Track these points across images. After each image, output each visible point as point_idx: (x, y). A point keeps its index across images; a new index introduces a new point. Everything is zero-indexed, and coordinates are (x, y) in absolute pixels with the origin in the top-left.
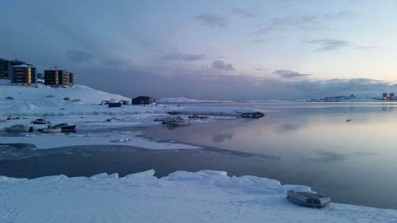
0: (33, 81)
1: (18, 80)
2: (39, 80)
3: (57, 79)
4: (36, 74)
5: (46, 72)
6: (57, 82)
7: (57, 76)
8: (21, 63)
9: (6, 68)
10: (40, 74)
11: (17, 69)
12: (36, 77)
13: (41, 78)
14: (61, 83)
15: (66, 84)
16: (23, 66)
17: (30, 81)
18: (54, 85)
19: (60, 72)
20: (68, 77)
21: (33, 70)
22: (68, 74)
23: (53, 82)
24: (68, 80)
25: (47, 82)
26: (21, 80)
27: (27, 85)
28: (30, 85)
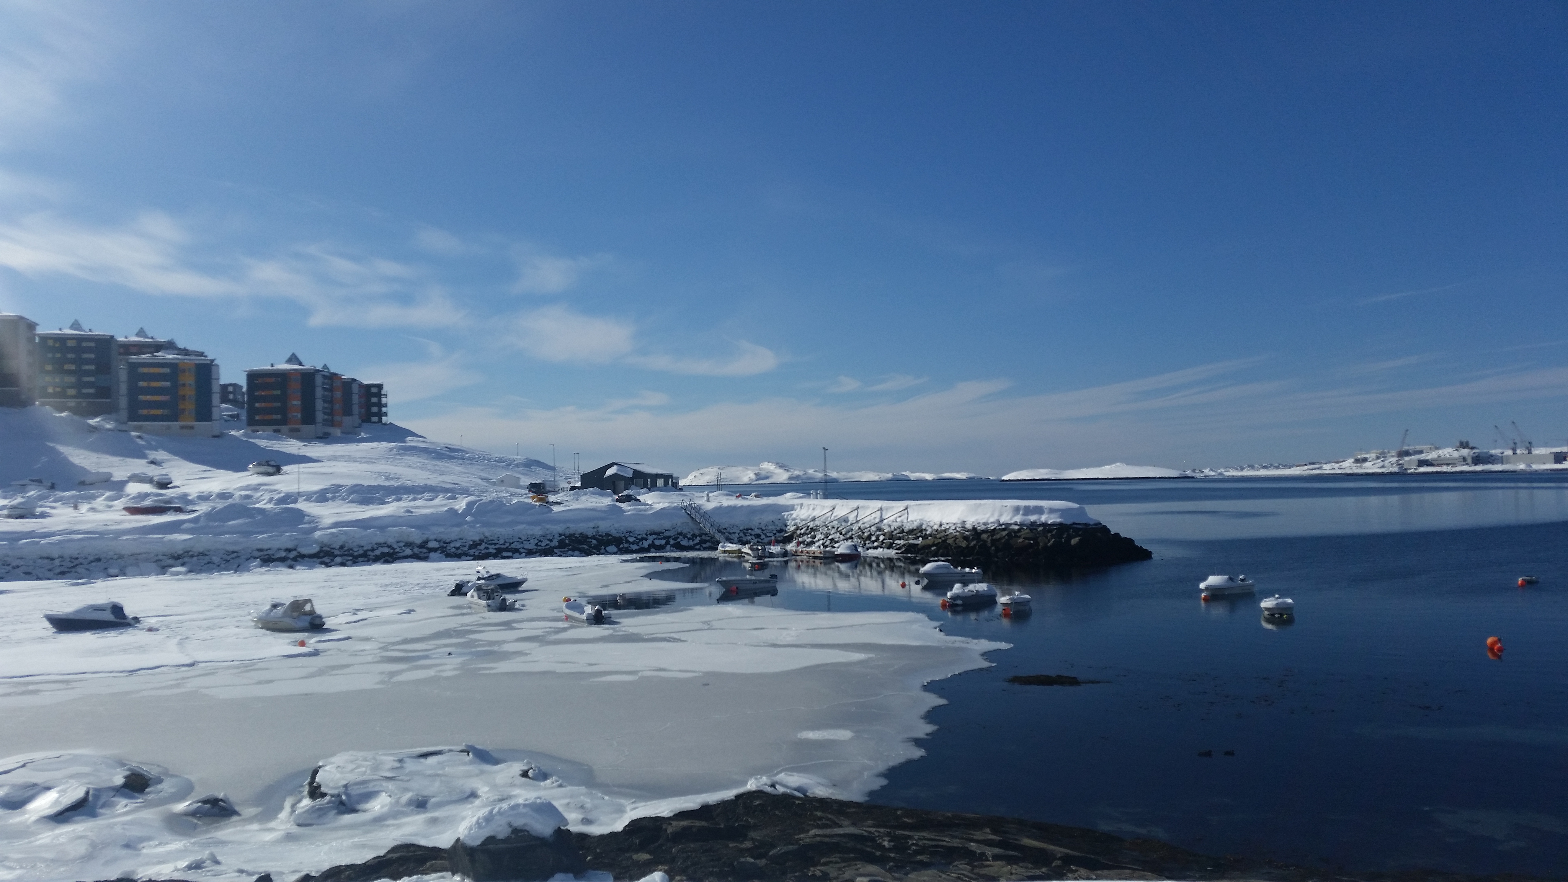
0: (204, 413)
1: (144, 412)
2: (226, 409)
3: (296, 403)
4: (216, 388)
5: (253, 377)
6: (296, 415)
7: (296, 392)
8: (157, 348)
9: (106, 367)
10: (234, 385)
11: (144, 370)
12: (216, 398)
13: (234, 403)
14: (309, 418)
15: (332, 423)
16: (164, 356)
17: (191, 411)
18: (284, 428)
19: (308, 378)
20: (338, 395)
22: (337, 384)
23: (279, 417)
24: (337, 407)
25: (257, 417)
26: (158, 412)
27: (182, 427)
28: (192, 427)
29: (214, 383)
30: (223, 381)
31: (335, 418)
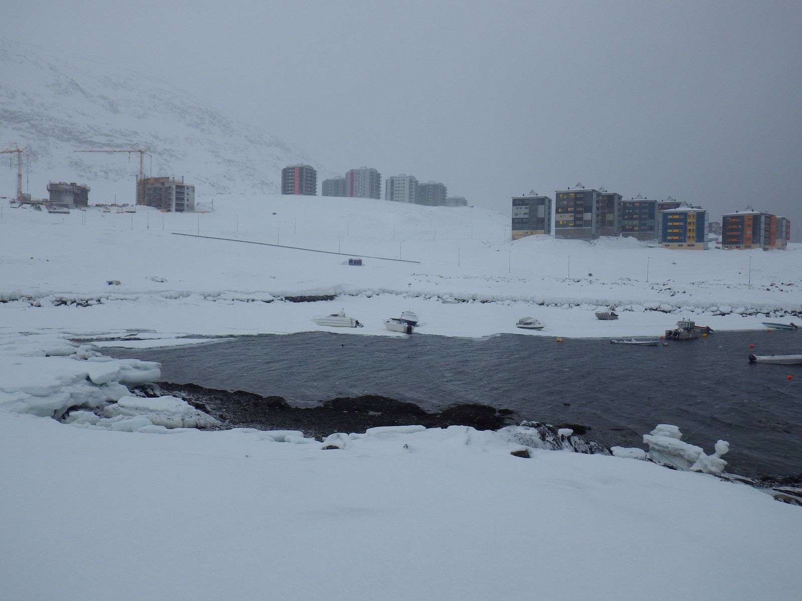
0: (700, 237)
1: (670, 238)
2: (712, 236)
3: (749, 232)
4: (706, 224)
5: (725, 219)
7: (749, 226)
8: (678, 205)
9: (652, 216)
10: (716, 223)
11: (671, 217)
12: (706, 230)
13: (715, 232)
14: (756, 240)
15: (769, 244)
16: (681, 209)
18: (742, 246)
19: (756, 218)
21: (701, 216)
22: (773, 221)
23: (739, 240)
25: (728, 240)
26: (677, 238)
27: (688, 245)
28: (694, 245)
30: (710, 222)
31: (771, 240)
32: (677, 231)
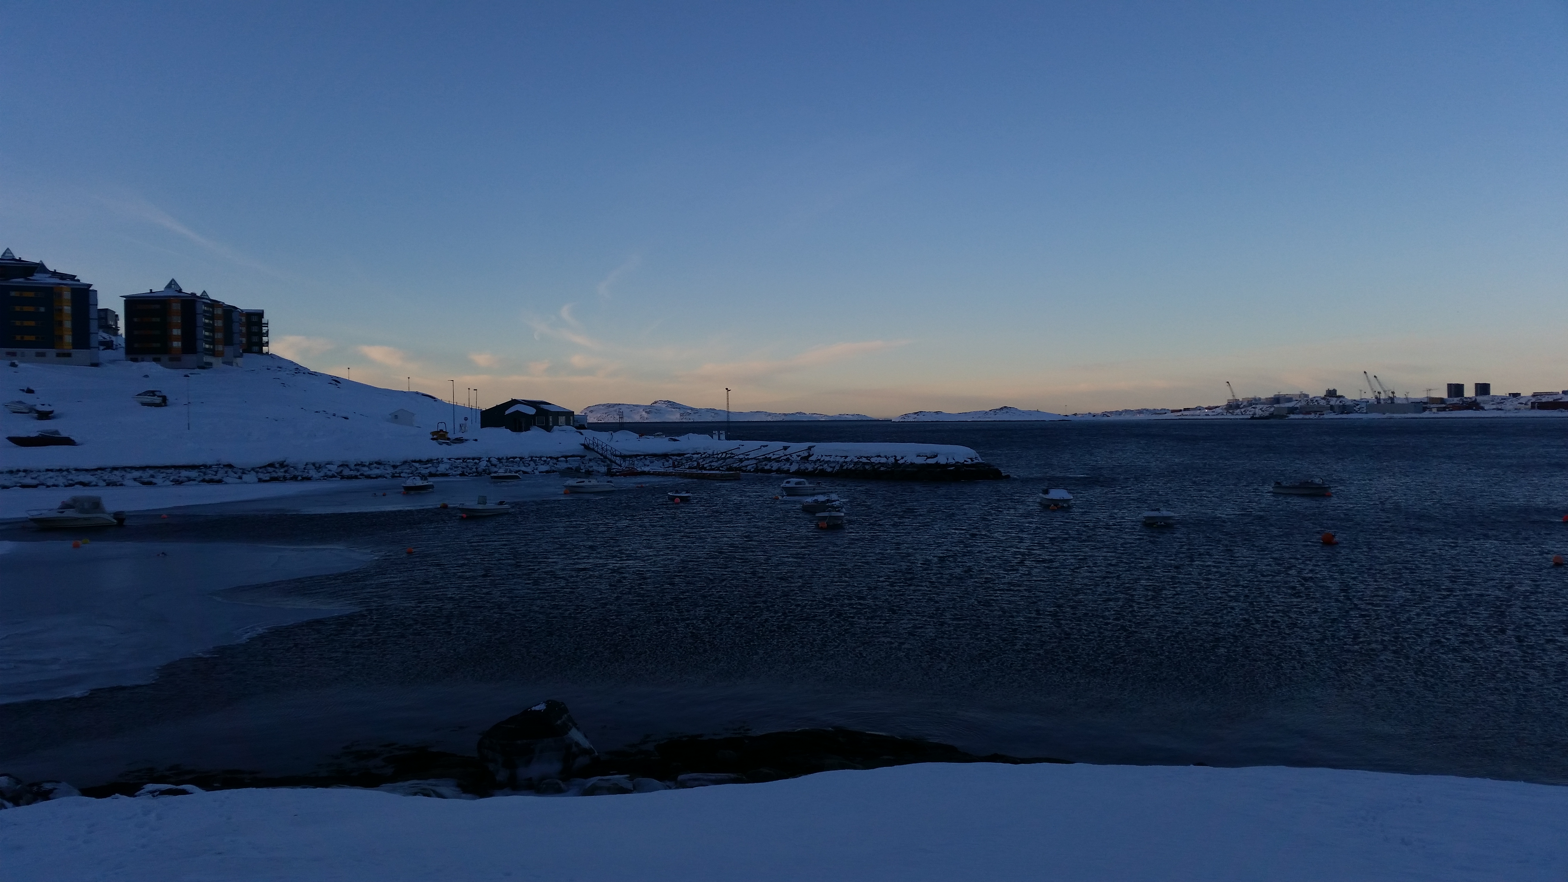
0: (82, 340)
1: (18, 338)
3: (176, 332)
4: (93, 315)
5: (132, 303)
6: (177, 344)
7: (177, 319)
8: (29, 270)
10: (112, 311)
11: (18, 294)
12: (94, 325)
14: (190, 346)
15: (213, 353)
16: (38, 279)
17: (68, 338)
18: (165, 357)
19: (188, 303)
20: (219, 323)
22: (219, 311)
23: (158, 345)
24: (219, 336)
25: (136, 345)
26: (33, 338)
27: (58, 355)
28: (69, 355)
29: (92, 309)
30: (100, 307)
31: (216, 346)
32: (32, 323)
